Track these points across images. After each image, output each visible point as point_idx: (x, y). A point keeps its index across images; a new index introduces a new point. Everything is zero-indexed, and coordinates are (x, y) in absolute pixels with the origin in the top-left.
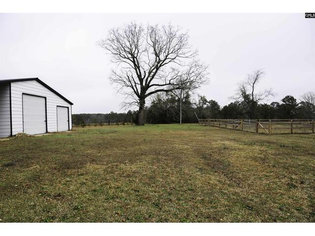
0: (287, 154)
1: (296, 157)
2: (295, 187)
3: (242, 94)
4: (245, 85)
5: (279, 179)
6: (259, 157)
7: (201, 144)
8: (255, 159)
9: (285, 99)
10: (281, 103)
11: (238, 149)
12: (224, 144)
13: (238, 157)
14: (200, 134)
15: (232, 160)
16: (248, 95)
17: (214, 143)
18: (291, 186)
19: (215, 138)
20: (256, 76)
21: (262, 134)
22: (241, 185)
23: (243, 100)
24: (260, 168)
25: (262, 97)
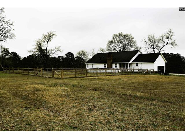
0: (79, 91)
1: (85, 92)
2: (93, 110)
3: (39, 49)
4: (41, 42)
5: (82, 107)
6: (64, 94)
7: (16, 89)
8: (61, 96)
9: (67, 54)
10: (65, 57)
11: (47, 90)
12: (35, 87)
13: (49, 96)
14: (9, 80)
15: (47, 98)
16: (44, 50)
17: (26, 87)
18: (90, 110)
19: (25, 83)
20: (49, 36)
21: (57, 78)
22: (60, 115)
23: (40, 53)
24: (68, 102)
25: (53, 52)
